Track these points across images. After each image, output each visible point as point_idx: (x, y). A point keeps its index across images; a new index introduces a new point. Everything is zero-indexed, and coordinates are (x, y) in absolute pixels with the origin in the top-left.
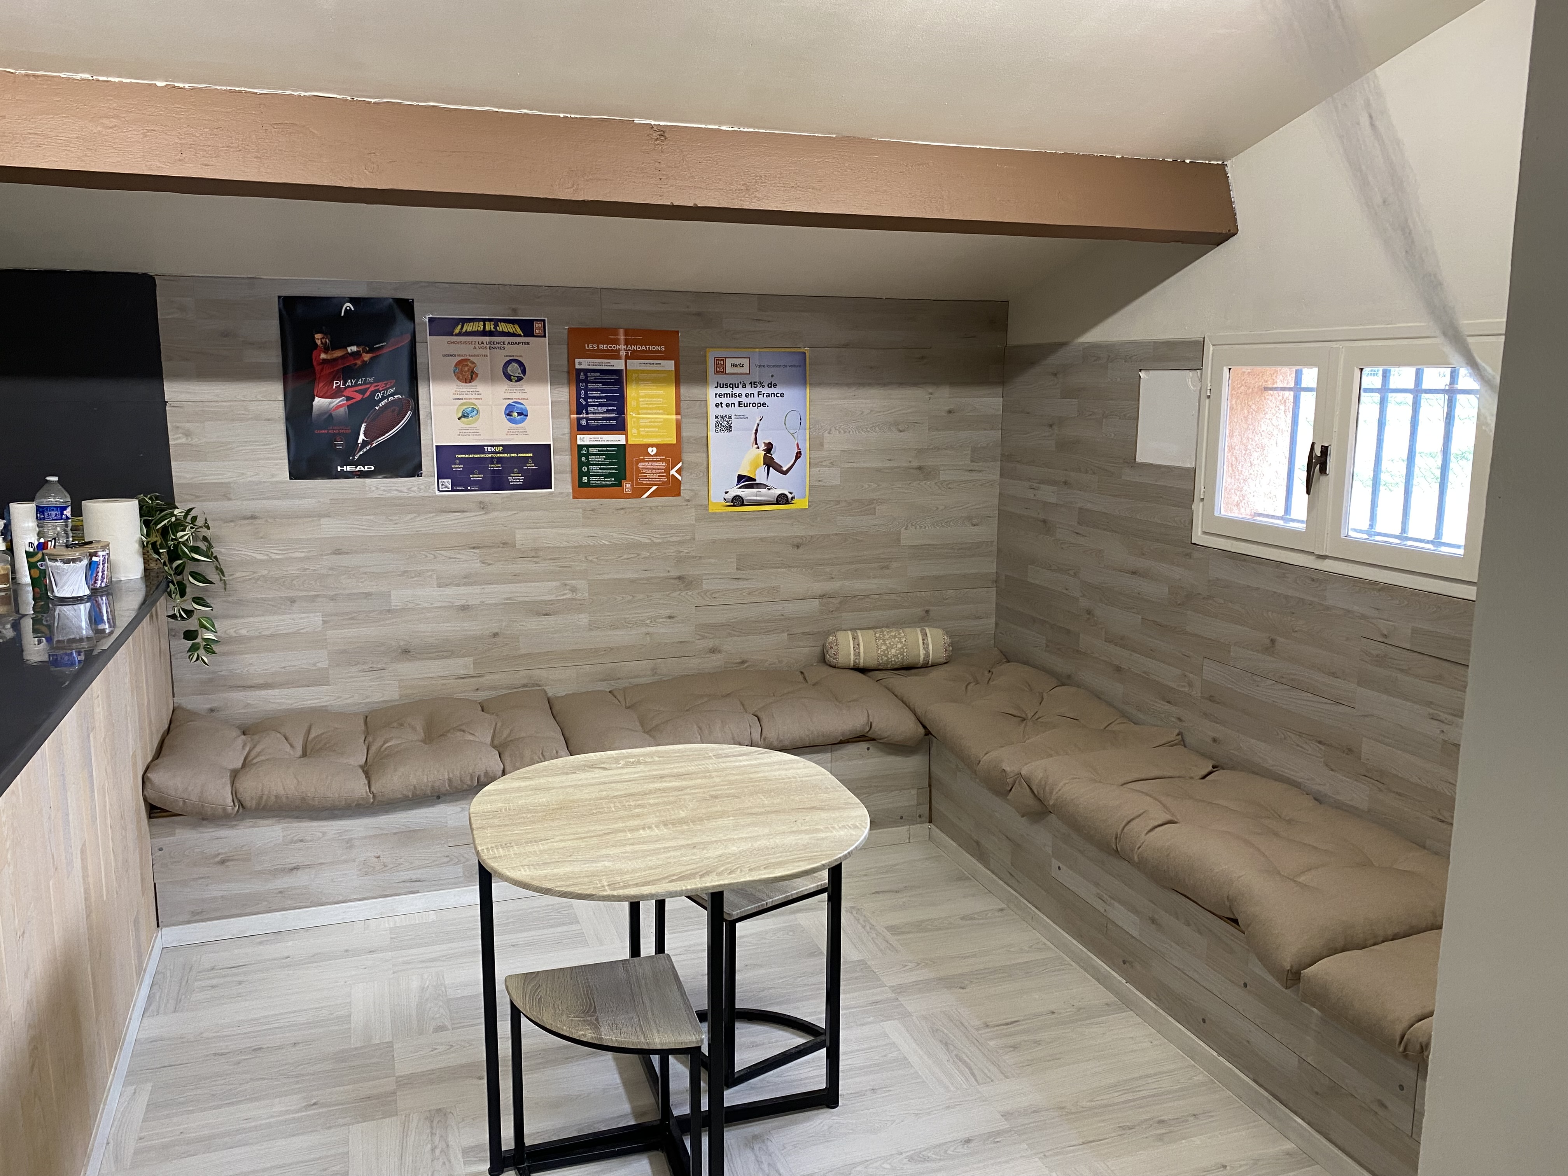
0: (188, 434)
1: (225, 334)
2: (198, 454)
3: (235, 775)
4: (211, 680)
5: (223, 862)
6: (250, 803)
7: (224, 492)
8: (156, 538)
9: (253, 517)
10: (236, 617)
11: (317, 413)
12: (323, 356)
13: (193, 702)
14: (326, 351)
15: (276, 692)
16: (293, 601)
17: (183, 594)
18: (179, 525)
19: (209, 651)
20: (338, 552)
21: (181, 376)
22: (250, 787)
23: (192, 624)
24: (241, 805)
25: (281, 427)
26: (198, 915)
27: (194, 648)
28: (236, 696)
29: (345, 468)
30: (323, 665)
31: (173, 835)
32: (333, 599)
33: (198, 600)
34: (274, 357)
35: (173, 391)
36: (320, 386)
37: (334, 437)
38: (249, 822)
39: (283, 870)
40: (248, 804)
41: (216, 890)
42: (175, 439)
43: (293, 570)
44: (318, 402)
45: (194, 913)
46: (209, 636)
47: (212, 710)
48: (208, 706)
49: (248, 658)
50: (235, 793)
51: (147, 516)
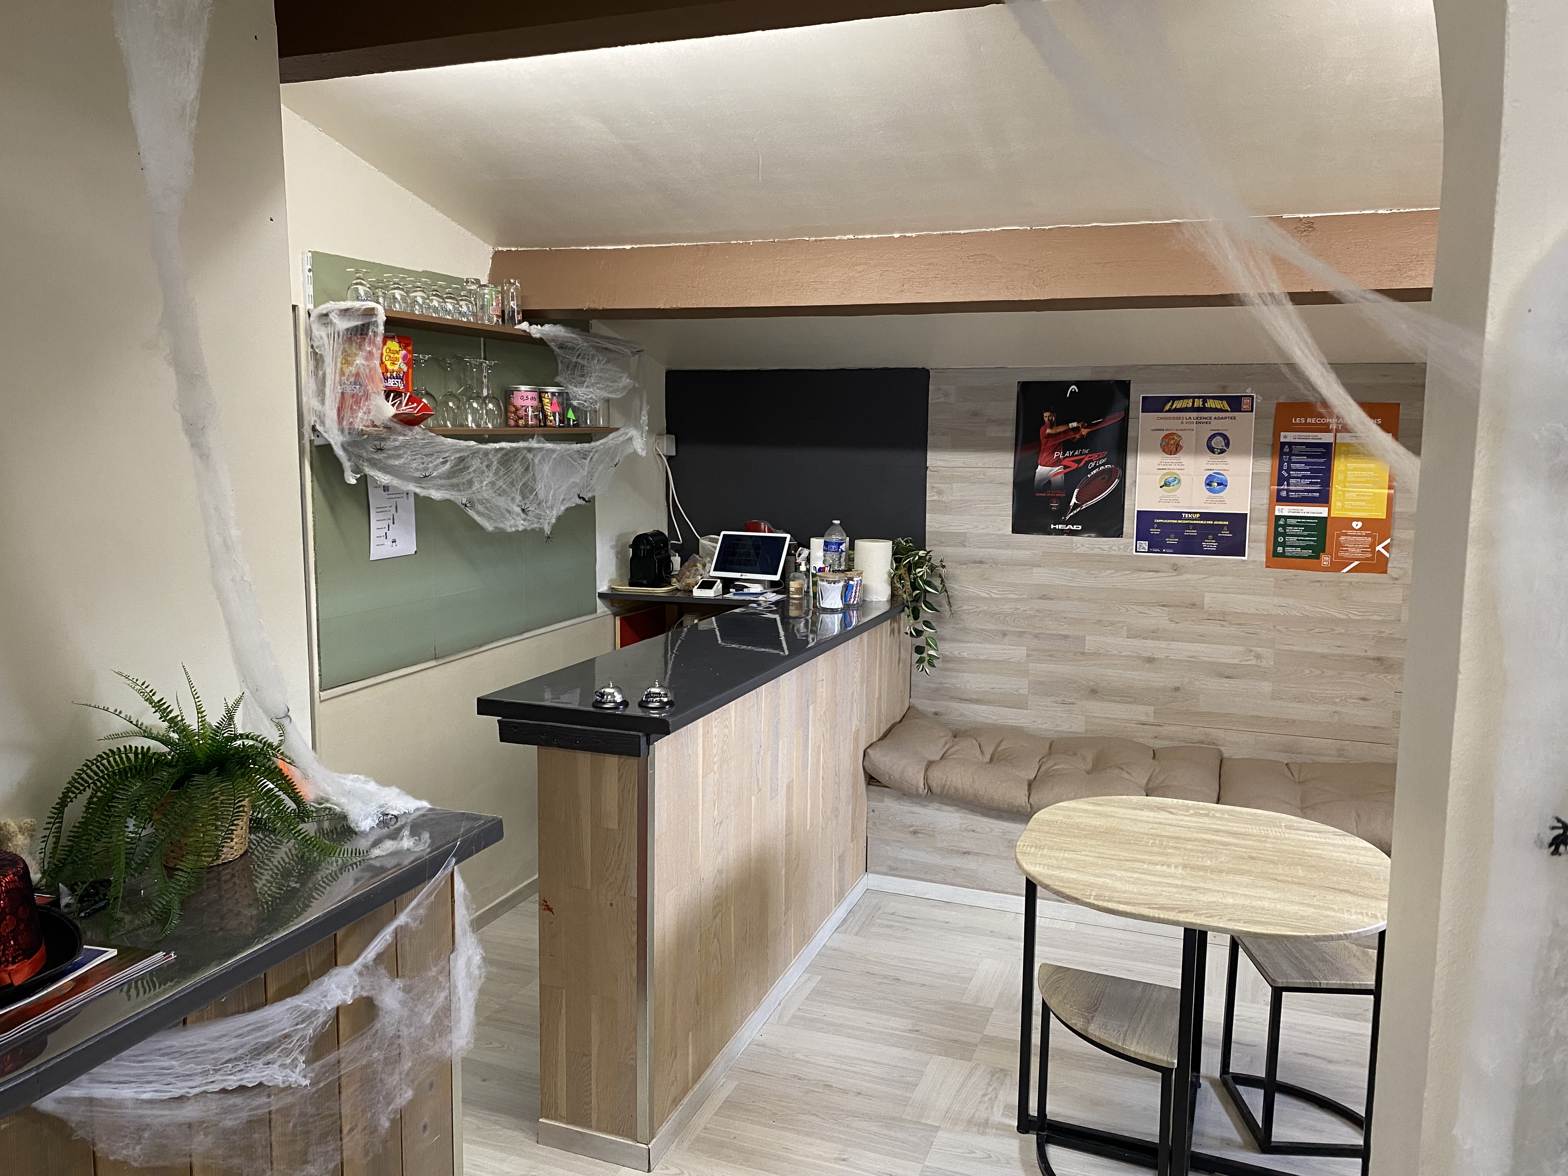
0: (940, 493)
1: (975, 414)
2: (944, 509)
3: (930, 764)
4: (937, 690)
5: (915, 833)
6: (936, 789)
7: (961, 540)
8: (902, 571)
9: (981, 562)
10: (963, 642)
11: (1040, 481)
12: (1048, 431)
13: (925, 705)
14: (1051, 426)
15: (983, 707)
16: (1005, 634)
17: (916, 617)
18: (920, 563)
19: (932, 665)
20: (1043, 597)
21: (941, 447)
22: (938, 776)
23: (920, 641)
24: (930, 789)
25: (1009, 490)
26: (893, 871)
27: (921, 661)
28: (954, 705)
29: (1057, 527)
30: (1024, 691)
31: (882, 801)
32: (1036, 636)
33: (927, 623)
34: (1009, 433)
35: (935, 460)
36: (1044, 456)
38: (936, 805)
39: (958, 852)
40: (934, 789)
41: (907, 854)
42: (931, 496)
43: (1007, 608)
44: (1041, 470)
45: (891, 868)
46: (932, 652)
47: (936, 714)
48: (933, 710)
49: (967, 676)
50: (926, 779)
51: (898, 556)
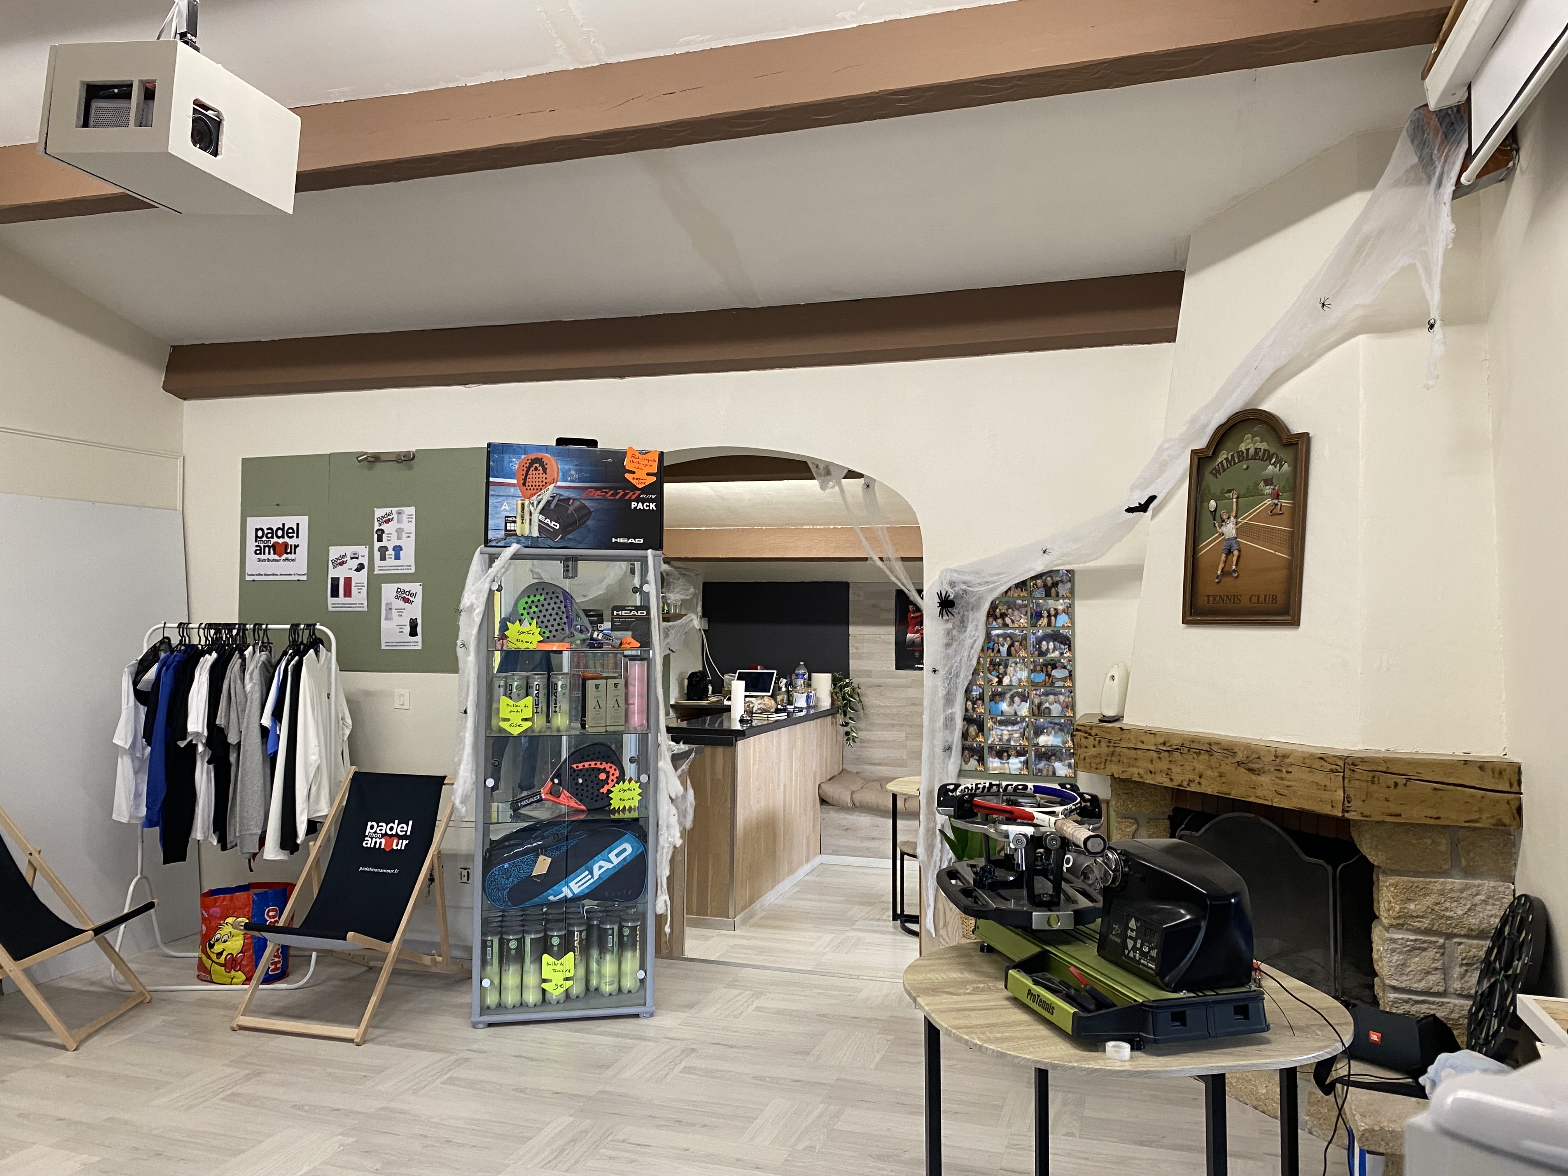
0: (857, 648)
1: (874, 606)
2: (860, 657)
3: (853, 793)
4: (858, 759)
5: (846, 830)
6: (857, 804)
7: (869, 674)
8: (837, 690)
9: (880, 686)
10: (870, 731)
11: (909, 641)
12: (912, 615)
13: (849, 767)
14: (914, 613)
15: (883, 768)
16: (893, 725)
17: (845, 715)
18: (847, 685)
19: (854, 741)
20: (914, 704)
21: (857, 624)
22: (858, 797)
23: (847, 729)
24: (854, 804)
25: (893, 646)
26: (835, 853)
27: (848, 740)
28: (866, 767)
29: (919, 666)
30: (905, 757)
31: (828, 813)
32: (911, 726)
33: (851, 718)
34: (892, 616)
35: (852, 630)
36: (910, 628)
37: (914, 651)
38: (857, 813)
39: (869, 838)
40: (856, 803)
41: (843, 842)
42: (852, 650)
43: (895, 711)
44: (909, 635)
45: (834, 851)
46: (854, 734)
47: (857, 773)
48: (856, 771)
49: (874, 750)
50: (851, 798)
51: (835, 681)
